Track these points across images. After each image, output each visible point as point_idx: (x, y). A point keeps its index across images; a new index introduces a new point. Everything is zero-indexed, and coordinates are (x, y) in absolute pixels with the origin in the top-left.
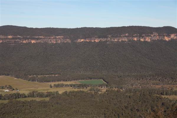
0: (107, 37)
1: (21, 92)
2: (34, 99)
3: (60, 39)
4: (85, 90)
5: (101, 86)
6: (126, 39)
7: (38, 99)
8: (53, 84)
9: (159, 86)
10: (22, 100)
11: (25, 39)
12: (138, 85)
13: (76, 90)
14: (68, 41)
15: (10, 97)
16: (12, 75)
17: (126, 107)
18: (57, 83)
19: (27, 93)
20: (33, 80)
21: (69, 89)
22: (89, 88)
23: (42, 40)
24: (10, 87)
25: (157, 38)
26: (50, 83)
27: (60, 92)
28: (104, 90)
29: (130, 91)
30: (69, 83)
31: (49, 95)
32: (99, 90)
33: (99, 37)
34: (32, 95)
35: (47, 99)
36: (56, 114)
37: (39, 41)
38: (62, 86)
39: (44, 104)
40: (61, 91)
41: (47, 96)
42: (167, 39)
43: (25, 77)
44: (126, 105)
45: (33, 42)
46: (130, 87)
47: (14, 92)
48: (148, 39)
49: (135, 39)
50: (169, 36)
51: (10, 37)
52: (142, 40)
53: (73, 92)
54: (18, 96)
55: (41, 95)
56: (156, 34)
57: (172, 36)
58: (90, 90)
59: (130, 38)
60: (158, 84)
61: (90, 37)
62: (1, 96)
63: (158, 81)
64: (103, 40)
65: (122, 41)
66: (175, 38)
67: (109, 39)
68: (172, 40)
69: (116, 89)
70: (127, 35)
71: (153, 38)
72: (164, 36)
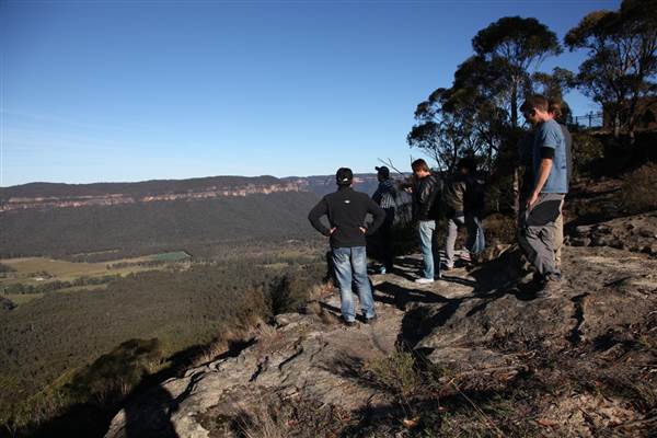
0: (186, 193)
1: (63, 280)
2: (84, 288)
3: (117, 199)
4: (160, 268)
5: (183, 260)
6: (213, 194)
7: (90, 288)
8: (111, 264)
9: (259, 254)
10: (66, 290)
11: (64, 201)
12: (233, 255)
13: (147, 269)
14: (131, 200)
15: (46, 288)
16: (46, 255)
17: (219, 286)
18: (116, 262)
19: (71, 280)
20: (80, 260)
21: (136, 270)
22: (165, 265)
23: (90, 200)
24: (45, 274)
25: (254, 191)
26: (106, 263)
27: (123, 275)
28: (187, 265)
29: (223, 263)
30: (135, 260)
31: (106, 280)
32: (179, 267)
33: (176, 193)
34: (80, 282)
35: (105, 286)
36: (120, 306)
37: (84, 203)
38: (125, 265)
39: (100, 294)
40: (124, 273)
41: (103, 282)
42: (266, 191)
43: (67, 256)
44: (219, 283)
45: (76, 204)
46: (223, 258)
47: (52, 280)
48: (243, 193)
49: (226, 193)
50: (268, 188)
51: (39, 199)
52: (235, 194)
53: (143, 273)
54: (58, 285)
55: (94, 282)
56: (253, 186)
57: (273, 188)
58: (168, 267)
59: (219, 192)
60: (259, 251)
61: (162, 194)
62: (31, 288)
63: (258, 248)
64: (182, 197)
65: (208, 197)
66: (277, 190)
67: (190, 195)
68: (273, 193)
69: (204, 264)
70: (214, 188)
71: (250, 192)
72: (262, 188)
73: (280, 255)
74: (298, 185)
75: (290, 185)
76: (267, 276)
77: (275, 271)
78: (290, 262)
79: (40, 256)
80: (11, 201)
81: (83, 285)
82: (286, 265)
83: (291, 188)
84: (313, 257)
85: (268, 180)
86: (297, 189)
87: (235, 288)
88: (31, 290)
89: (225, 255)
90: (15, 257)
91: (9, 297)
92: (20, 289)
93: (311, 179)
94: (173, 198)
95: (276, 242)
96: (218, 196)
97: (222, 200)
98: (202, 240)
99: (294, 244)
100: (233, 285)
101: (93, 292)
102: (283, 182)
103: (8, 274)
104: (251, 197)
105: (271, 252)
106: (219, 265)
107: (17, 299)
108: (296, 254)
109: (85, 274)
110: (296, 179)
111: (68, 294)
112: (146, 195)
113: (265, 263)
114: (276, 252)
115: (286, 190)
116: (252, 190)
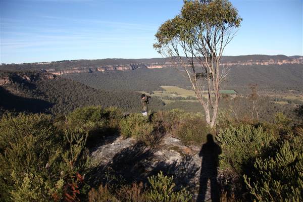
0: (237, 62)
1: (182, 96)
2: (190, 101)
5: (233, 94)
6: (250, 64)
7: (192, 101)
8: (201, 92)
9: (273, 95)
15: (176, 99)
16: (177, 86)
18: (203, 91)
19: (186, 97)
20: (189, 89)
24: (176, 93)
25: (273, 63)
28: (235, 97)
30: (211, 92)
32: (231, 97)
33: (232, 62)
34: (189, 98)
39: (196, 104)
40: (206, 97)
42: (280, 63)
43: (184, 87)
47: (178, 96)
48: (266, 64)
49: (257, 63)
50: (281, 61)
52: (262, 64)
54: (181, 98)
55: (194, 99)
56: (272, 60)
57: (284, 61)
59: (254, 63)
60: (272, 94)
62: (171, 98)
63: (272, 92)
64: (235, 64)
65: (248, 65)
66: (286, 63)
67: (239, 63)
68: (284, 64)
69: (243, 97)
70: (251, 60)
71: (270, 63)
72: (278, 61)
73: (284, 98)
74: (300, 60)
75: (294, 60)
76: (275, 107)
77: (280, 105)
78: (290, 102)
79: (174, 86)
80: (166, 63)
81: (189, 99)
82: (287, 103)
83: (296, 62)
85: (282, 57)
86: (299, 62)
88: (171, 99)
90: (167, 85)
91: (164, 100)
92: (167, 98)
94: (230, 65)
95: (282, 90)
96: (253, 65)
97: (254, 67)
98: (243, 85)
99: (293, 92)
101: (194, 103)
102: (290, 59)
103: (164, 92)
104: (270, 66)
105: (279, 96)
107: (166, 101)
108: (293, 98)
109: (191, 95)
110: (299, 57)
111: (184, 103)
113: (275, 100)
114: (282, 95)
115: (292, 63)
116: (272, 62)
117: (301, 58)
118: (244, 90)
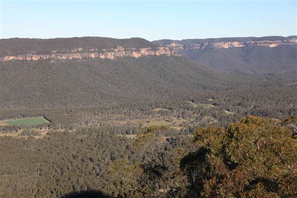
0: (50, 54)
4: (13, 134)
5: (41, 126)
6: (78, 56)
9: (125, 122)
12: (93, 122)
17: (74, 157)
22: (20, 131)
25: (122, 54)
28: (44, 132)
29: (83, 131)
32: (36, 134)
33: (39, 54)
42: (136, 55)
44: (75, 153)
46: (84, 126)
48: (111, 56)
49: (93, 56)
50: (138, 51)
52: (102, 57)
56: (121, 48)
57: (143, 51)
58: (23, 134)
59: (86, 54)
60: (123, 119)
61: (23, 53)
63: (123, 115)
64: (44, 57)
65: (74, 59)
66: (147, 53)
67: (53, 56)
68: (143, 57)
69: (63, 131)
70: (80, 49)
71: (118, 55)
72: (132, 51)
73: (145, 125)
74: (171, 49)
75: (162, 49)
76: (127, 147)
83: (164, 52)
84: (179, 129)
85: (139, 43)
86: (169, 53)
87: (91, 160)
89: (87, 123)
93: (186, 43)
94: (35, 58)
95: (142, 110)
96: (85, 58)
97: (88, 64)
98: (65, 104)
99: (161, 113)
100: (89, 156)
102: (154, 46)
104: (118, 61)
105: (135, 121)
106: (78, 133)
108: (162, 123)
112: (5, 54)
113: (127, 133)
114: (141, 121)
115: (158, 54)
116: (121, 52)
117: (174, 45)
118: (66, 115)
